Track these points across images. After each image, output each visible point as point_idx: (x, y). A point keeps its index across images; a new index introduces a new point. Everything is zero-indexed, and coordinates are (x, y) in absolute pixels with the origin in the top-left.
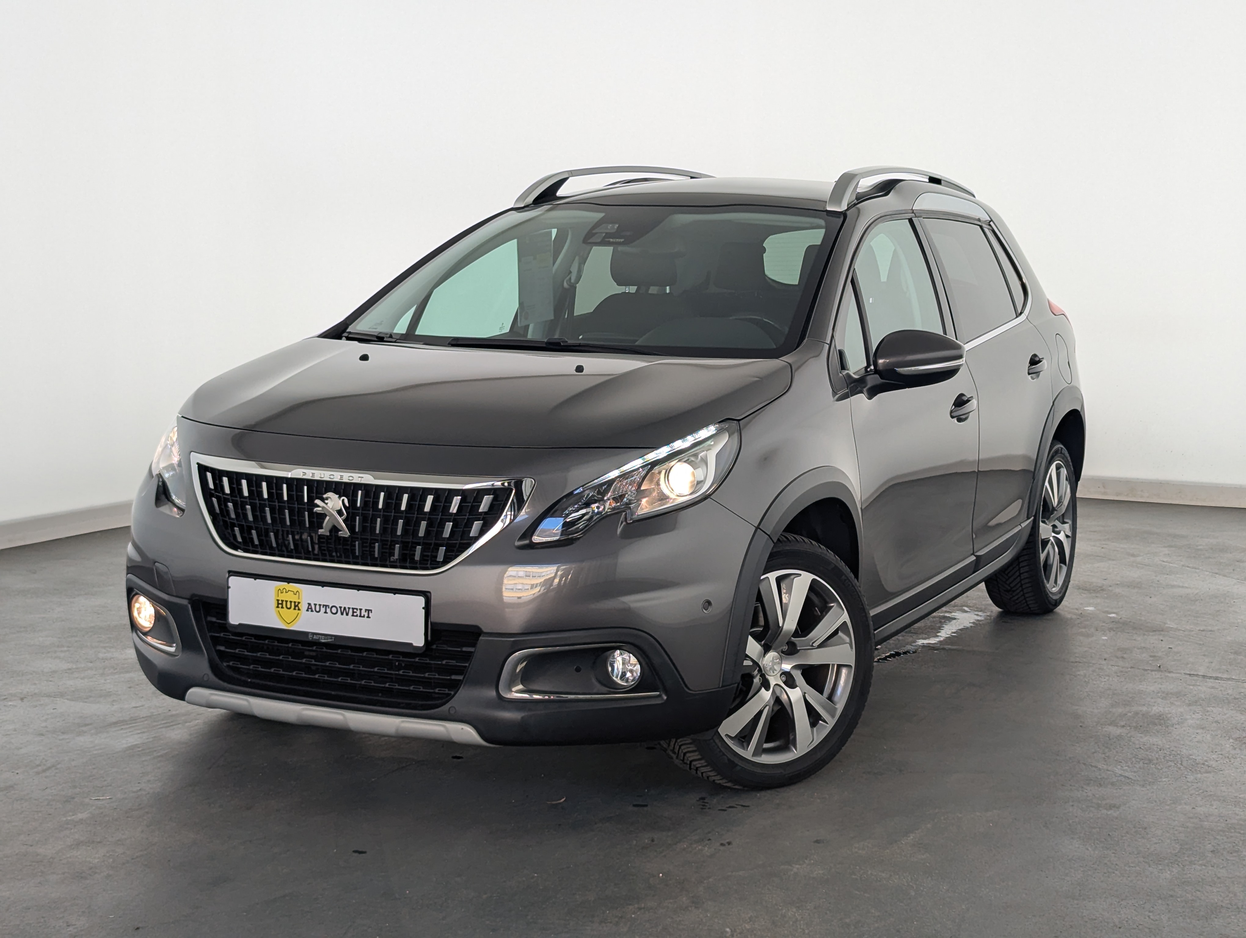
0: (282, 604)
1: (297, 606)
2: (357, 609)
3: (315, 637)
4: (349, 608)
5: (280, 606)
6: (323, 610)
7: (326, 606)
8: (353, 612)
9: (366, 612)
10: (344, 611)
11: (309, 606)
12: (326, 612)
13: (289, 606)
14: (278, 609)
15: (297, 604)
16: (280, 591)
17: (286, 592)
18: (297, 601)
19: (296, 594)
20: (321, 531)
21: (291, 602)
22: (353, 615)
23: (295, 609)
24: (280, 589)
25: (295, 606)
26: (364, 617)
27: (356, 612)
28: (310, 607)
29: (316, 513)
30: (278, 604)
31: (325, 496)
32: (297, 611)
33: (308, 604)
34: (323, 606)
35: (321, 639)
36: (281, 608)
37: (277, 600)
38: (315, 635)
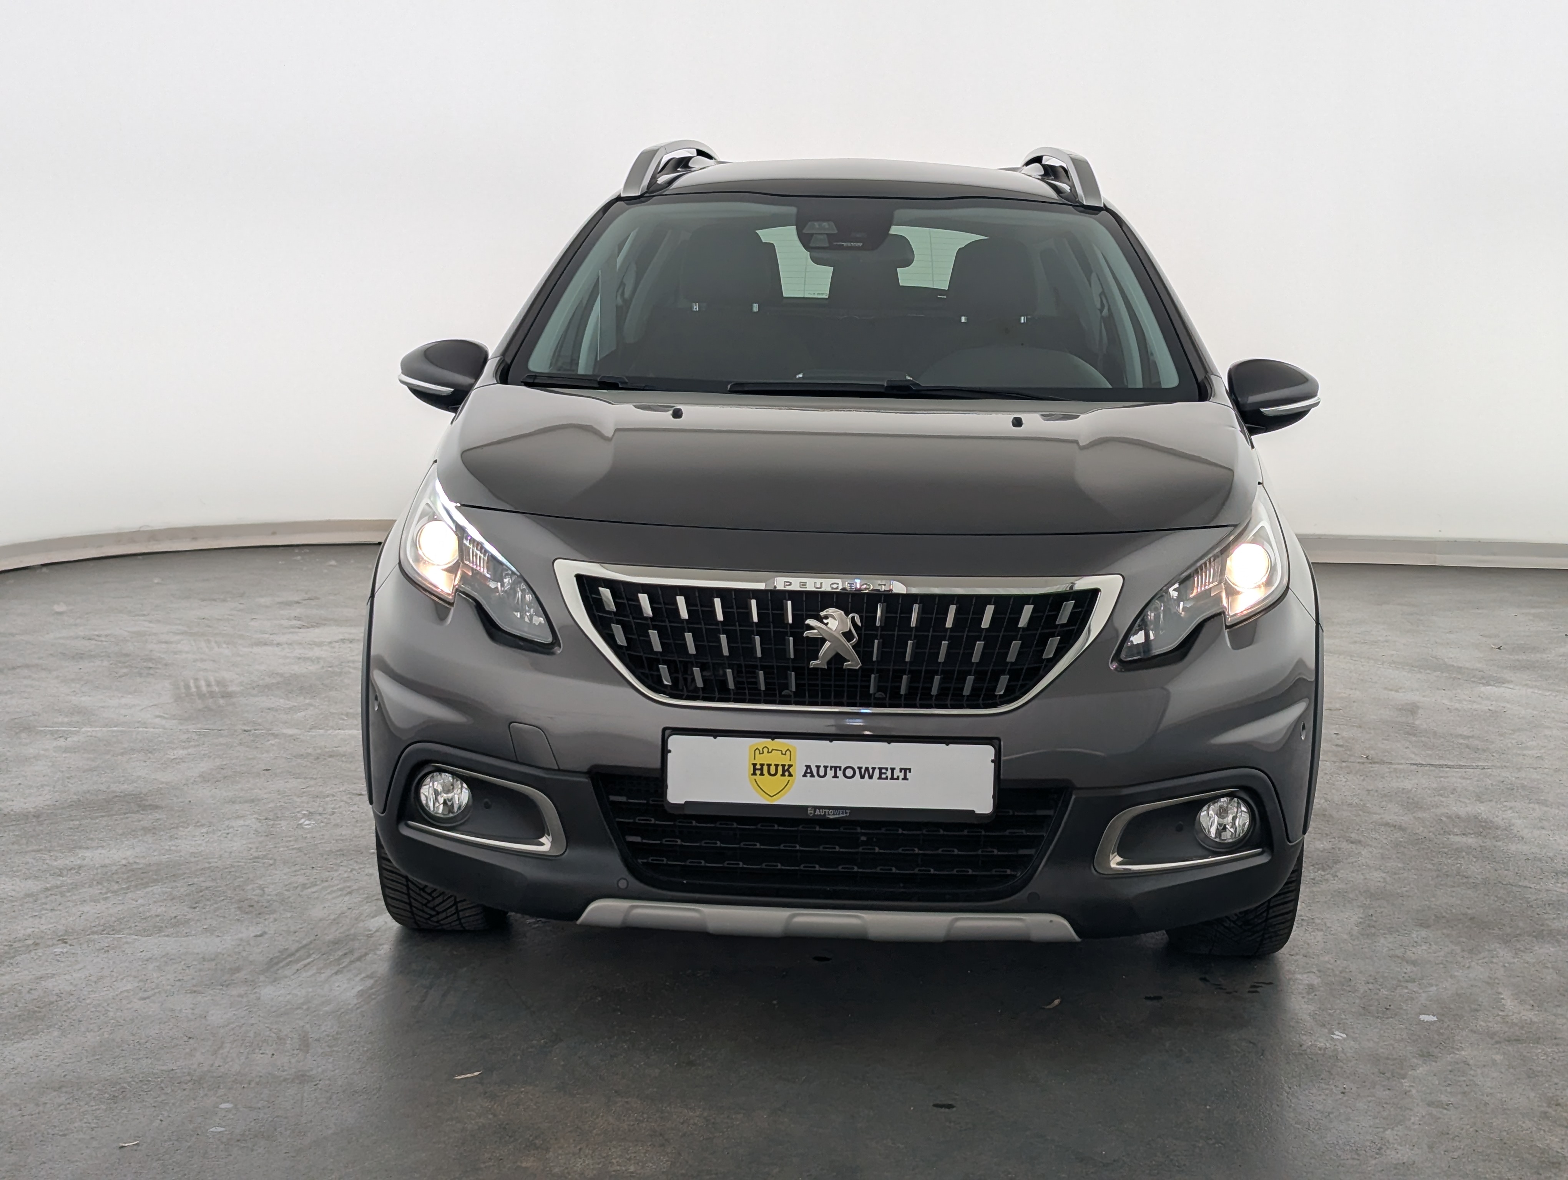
0: (761, 770)
1: (788, 770)
2: (887, 769)
3: (817, 812)
4: (874, 769)
5: (758, 772)
6: (831, 773)
7: (836, 768)
8: (881, 773)
9: (901, 772)
10: (866, 773)
11: (806, 770)
12: (835, 776)
13: (773, 771)
14: (754, 777)
15: (786, 767)
16: (757, 752)
17: (768, 752)
18: (787, 763)
19: (785, 754)
20: (813, 663)
21: (777, 766)
22: (880, 778)
23: (783, 775)
24: (757, 749)
25: (784, 771)
26: (898, 778)
27: (885, 773)
28: (809, 771)
29: (807, 637)
30: (755, 769)
31: (822, 614)
32: (787, 778)
33: (806, 766)
34: (831, 767)
35: (829, 815)
36: (760, 775)
37: (753, 764)
38: (817, 810)
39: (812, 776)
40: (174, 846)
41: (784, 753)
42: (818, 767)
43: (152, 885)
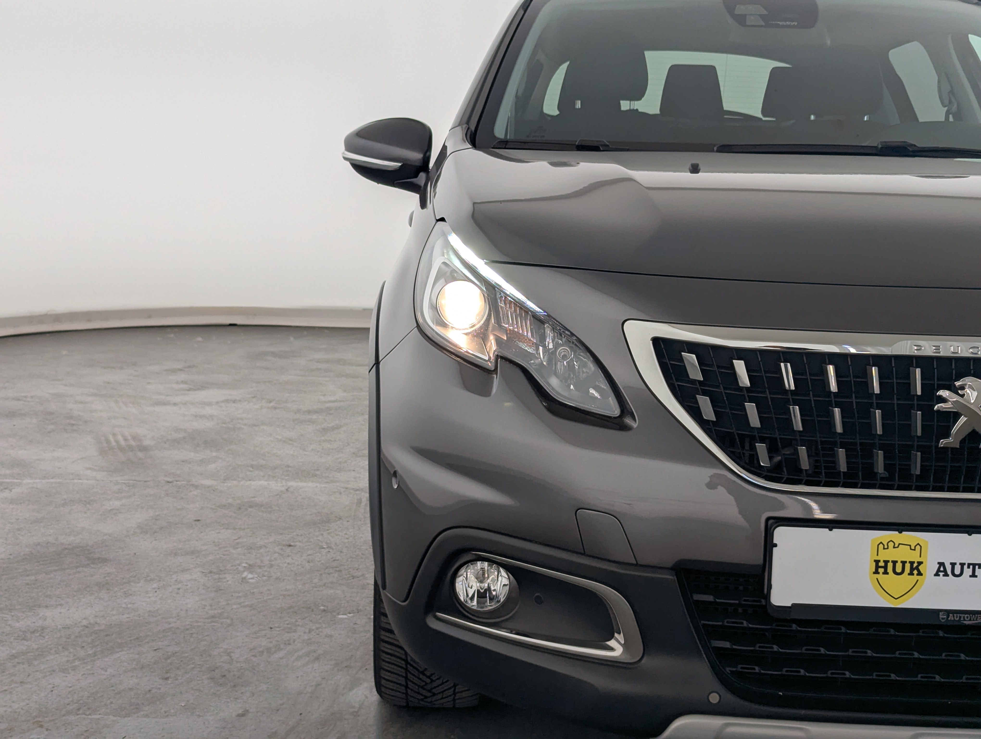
0: (885, 567)
1: (917, 568)
3: (951, 617)
5: (881, 570)
6: (968, 572)
7: (974, 565)
11: (939, 568)
12: (974, 575)
13: (898, 569)
14: (876, 576)
15: (915, 565)
16: (881, 546)
17: (894, 547)
18: (916, 559)
19: (915, 550)
20: (943, 442)
21: (904, 563)
23: (911, 574)
24: (881, 543)
25: (912, 569)
28: (942, 569)
29: (938, 411)
30: (877, 567)
31: (958, 384)
32: (915, 577)
33: (939, 563)
34: (969, 565)
35: (965, 620)
36: (883, 573)
37: (875, 561)
38: (951, 615)
39: (946, 575)
40: (130, 603)
41: (913, 548)
42: (953, 565)
43: (118, 650)
